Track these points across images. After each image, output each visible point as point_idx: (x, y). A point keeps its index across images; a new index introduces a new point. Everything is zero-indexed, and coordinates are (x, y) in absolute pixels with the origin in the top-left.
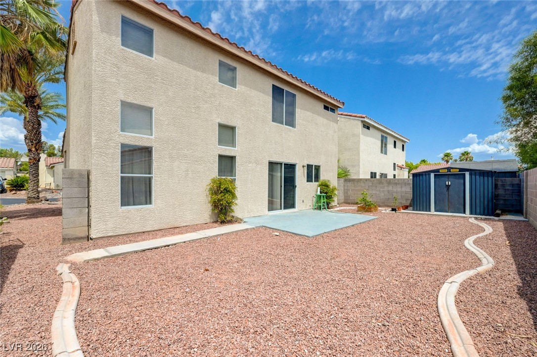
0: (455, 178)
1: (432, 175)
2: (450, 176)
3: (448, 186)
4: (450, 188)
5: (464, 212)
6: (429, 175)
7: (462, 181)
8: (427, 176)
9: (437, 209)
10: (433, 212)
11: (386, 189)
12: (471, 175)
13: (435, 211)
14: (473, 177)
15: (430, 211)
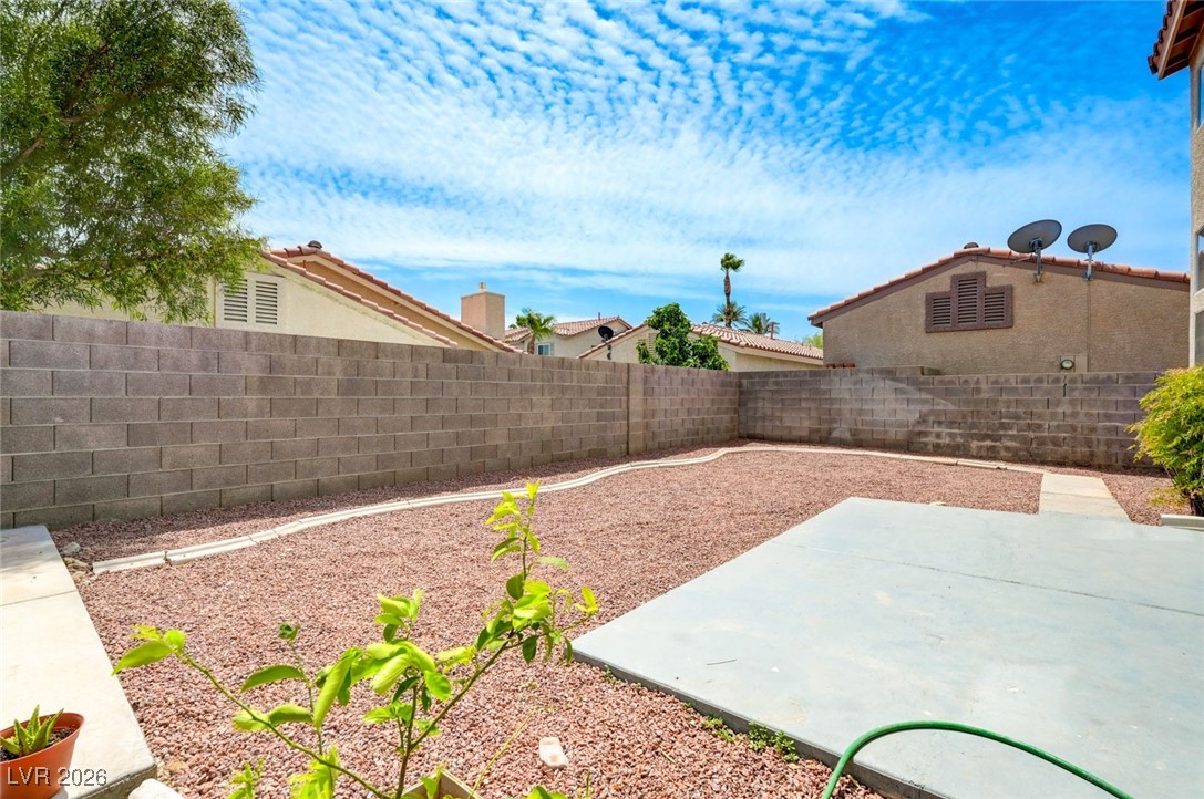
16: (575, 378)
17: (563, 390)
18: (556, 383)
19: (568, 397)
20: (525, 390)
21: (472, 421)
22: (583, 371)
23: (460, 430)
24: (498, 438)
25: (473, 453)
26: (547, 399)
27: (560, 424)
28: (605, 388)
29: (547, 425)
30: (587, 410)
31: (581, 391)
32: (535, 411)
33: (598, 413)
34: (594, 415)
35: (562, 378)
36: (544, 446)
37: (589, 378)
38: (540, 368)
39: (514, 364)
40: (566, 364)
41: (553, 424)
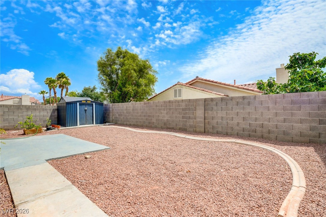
0: (89, 106)
1: (78, 104)
2: (86, 105)
3: (86, 110)
4: (87, 111)
5: (93, 124)
6: (76, 103)
7: (92, 107)
8: (75, 104)
9: (81, 123)
10: (79, 126)
11: (25, 113)
12: (95, 104)
13: (80, 125)
14: (96, 105)
15: (77, 125)
16: (174, 106)
17: (170, 109)
18: (168, 107)
19: (171, 111)
20: (160, 110)
21: (149, 116)
22: (177, 103)
23: (147, 118)
24: (154, 120)
25: (149, 123)
26: (165, 112)
27: (169, 118)
28: (186, 108)
29: (166, 119)
30: (178, 115)
31: (176, 109)
32: (162, 115)
33: (183, 116)
34: (181, 117)
35: (170, 106)
36: (165, 124)
37: (179, 105)
38: (163, 104)
39: (157, 103)
40: (171, 102)
41: (167, 118)
